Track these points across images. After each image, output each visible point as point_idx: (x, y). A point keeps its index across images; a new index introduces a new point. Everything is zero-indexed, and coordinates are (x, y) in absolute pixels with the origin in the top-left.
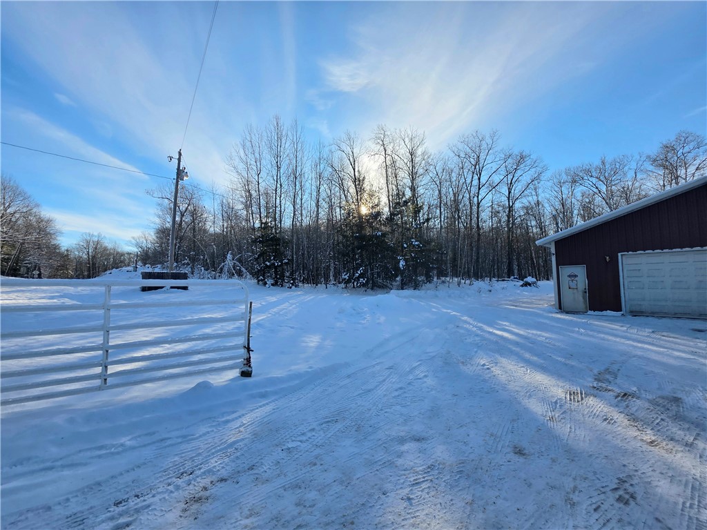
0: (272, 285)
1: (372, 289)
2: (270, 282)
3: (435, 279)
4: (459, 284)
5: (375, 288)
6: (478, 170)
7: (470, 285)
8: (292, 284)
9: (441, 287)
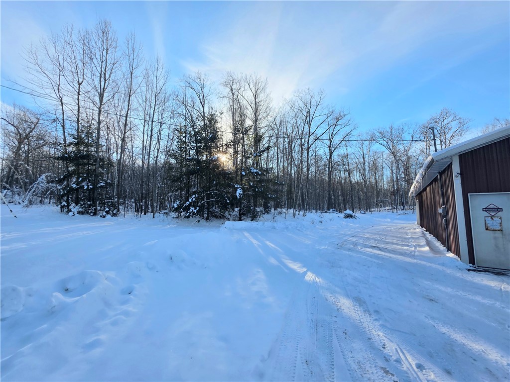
0: (79, 213)
1: (207, 219)
2: (75, 208)
3: (273, 210)
4: (294, 215)
5: (211, 218)
6: (308, 121)
7: (303, 216)
8: (107, 212)
9: (278, 218)
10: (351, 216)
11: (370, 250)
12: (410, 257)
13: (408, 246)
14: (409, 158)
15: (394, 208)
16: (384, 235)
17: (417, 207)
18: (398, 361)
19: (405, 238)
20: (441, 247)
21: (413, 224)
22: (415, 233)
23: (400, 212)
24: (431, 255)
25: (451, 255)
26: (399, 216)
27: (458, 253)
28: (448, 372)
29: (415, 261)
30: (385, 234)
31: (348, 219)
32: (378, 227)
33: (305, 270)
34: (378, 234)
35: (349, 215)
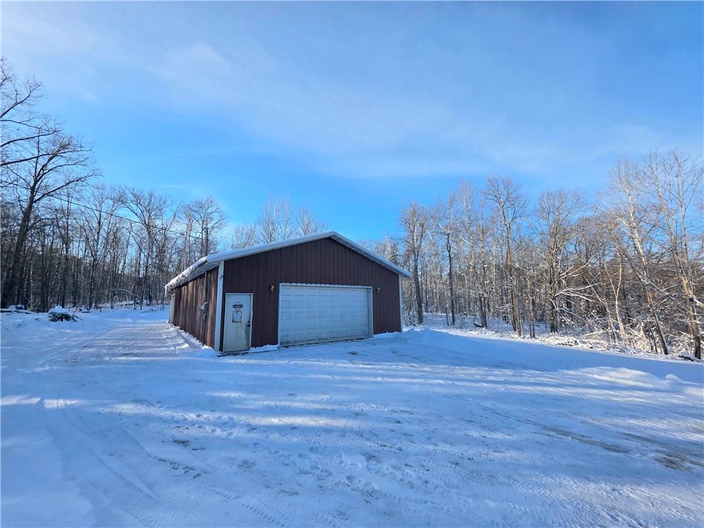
10: (67, 317)
11: (124, 358)
12: (172, 356)
13: (167, 347)
14: (166, 238)
15: (137, 303)
16: (133, 339)
17: (172, 302)
18: (185, 419)
19: (160, 339)
20: (197, 343)
21: (164, 322)
22: (169, 333)
23: (145, 308)
24: (191, 350)
25: (206, 347)
26: (144, 314)
27: (212, 345)
28: (213, 411)
29: (178, 358)
30: (133, 337)
31: (59, 322)
32: (118, 331)
33: (39, 399)
34: (124, 339)
35: (62, 315)
